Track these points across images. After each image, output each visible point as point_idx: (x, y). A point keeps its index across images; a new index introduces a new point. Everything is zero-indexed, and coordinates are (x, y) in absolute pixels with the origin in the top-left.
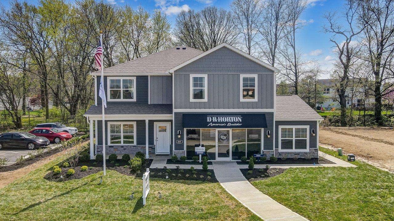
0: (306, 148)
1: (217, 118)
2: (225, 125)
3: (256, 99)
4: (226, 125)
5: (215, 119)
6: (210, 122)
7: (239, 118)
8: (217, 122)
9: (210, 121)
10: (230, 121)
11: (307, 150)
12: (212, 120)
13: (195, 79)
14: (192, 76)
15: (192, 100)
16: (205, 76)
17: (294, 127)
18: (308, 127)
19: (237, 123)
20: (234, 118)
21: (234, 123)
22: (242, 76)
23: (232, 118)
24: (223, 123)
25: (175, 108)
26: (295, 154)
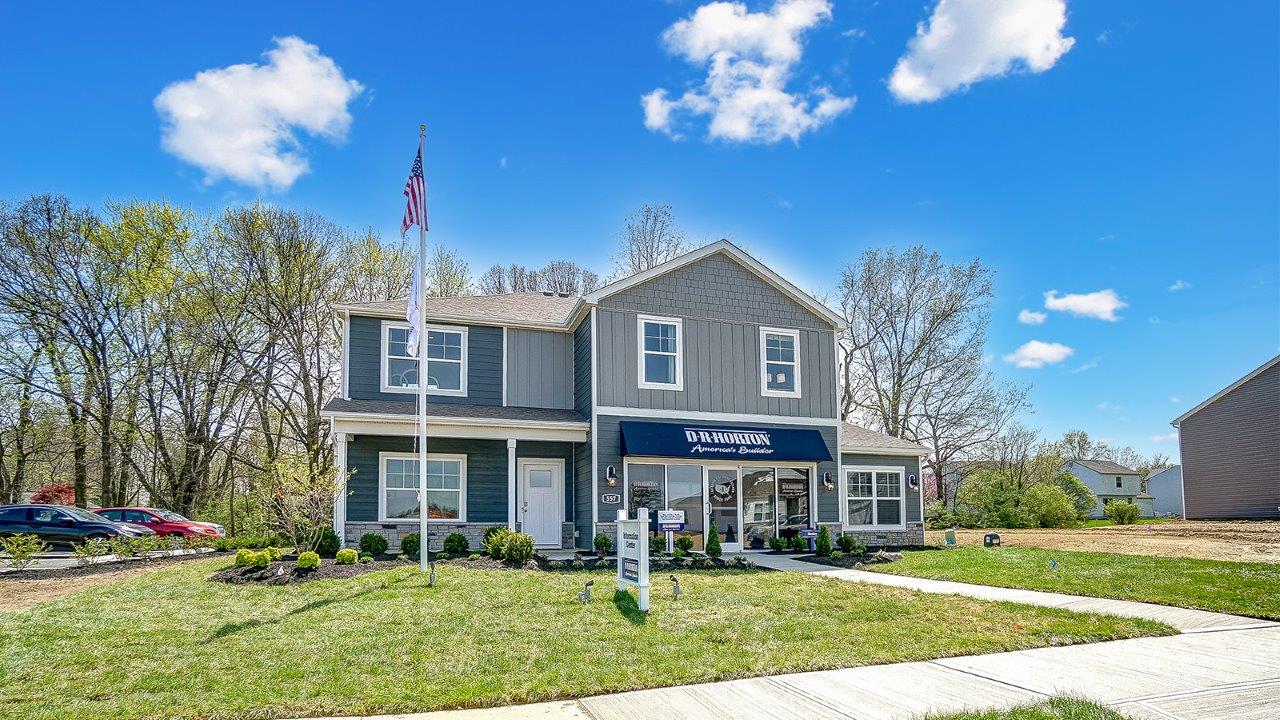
0: (898, 522)
1: (711, 435)
2: (734, 451)
3: (797, 393)
4: (737, 452)
5: (705, 437)
6: (695, 444)
7: (761, 436)
8: (713, 445)
9: (695, 440)
10: (743, 443)
11: (902, 527)
12: (699, 439)
13: (651, 329)
14: (643, 320)
15: (643, 384)
16: (677, 322)
17: (874, 470)
18: (901, 470)
19: (761, 447)
20: (752, 436)
21: (752, 446)
22: (765, 331)
23: (746, 436)
24: (727, 446)
25: (599, 404)
26: (879, 537)
